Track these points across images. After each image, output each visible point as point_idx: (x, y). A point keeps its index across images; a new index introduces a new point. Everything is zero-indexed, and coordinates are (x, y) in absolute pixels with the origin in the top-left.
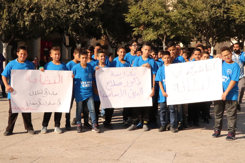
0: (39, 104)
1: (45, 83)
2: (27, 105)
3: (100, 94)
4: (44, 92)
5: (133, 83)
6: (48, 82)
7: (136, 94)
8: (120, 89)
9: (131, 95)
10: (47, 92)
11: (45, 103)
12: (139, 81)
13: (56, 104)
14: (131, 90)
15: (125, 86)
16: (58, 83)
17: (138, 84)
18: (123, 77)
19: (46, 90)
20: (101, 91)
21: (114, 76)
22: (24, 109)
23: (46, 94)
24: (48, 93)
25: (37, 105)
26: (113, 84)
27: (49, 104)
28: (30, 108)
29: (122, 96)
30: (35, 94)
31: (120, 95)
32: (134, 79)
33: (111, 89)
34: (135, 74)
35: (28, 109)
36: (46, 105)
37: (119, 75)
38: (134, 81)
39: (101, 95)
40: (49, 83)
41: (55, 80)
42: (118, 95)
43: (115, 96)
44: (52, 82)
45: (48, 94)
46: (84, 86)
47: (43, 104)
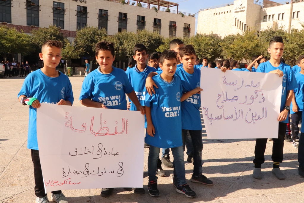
0: (86, 173)
1: (99, 133)
2: (64, 174)
3: (206, 113)
4: (96, 149)
5: (253, 99)
6: (105, 131)
7: (257, 118)
8: (235, 108)
9: (249, 119)
10: (103, 149)
11: (96, 172)
12: (262, 97)
13: (116, 172)
14: (250, 110)
15: (242, 103)
16: (120, 133)
17: (260, 102)
18: (239, 88)
19: (100, 146)
20: (207, 109)
21: (228, 84)
22: (57, 183)
23: (99, 153)
24: (104, 152)
25: (82, 175)
26: (226, 99)
27: (104, 172)
28: (68, 181)
29: (237, 119)
30: (79, 153)
31: (234, 118)
32: (256, 92)
33: (222, 106)
34: (258, 85)
35: (66, 183)
36: (99, 174)
37: (235, 83)
38: (255, 97)
39: (207, 115)
40: (107, 134)
41: (116, 128)
42: (232, 118)
43: (228, 118)
44: (112, 131)
45: (103, 154)
46: (168, 115)
47: (94, 173)
